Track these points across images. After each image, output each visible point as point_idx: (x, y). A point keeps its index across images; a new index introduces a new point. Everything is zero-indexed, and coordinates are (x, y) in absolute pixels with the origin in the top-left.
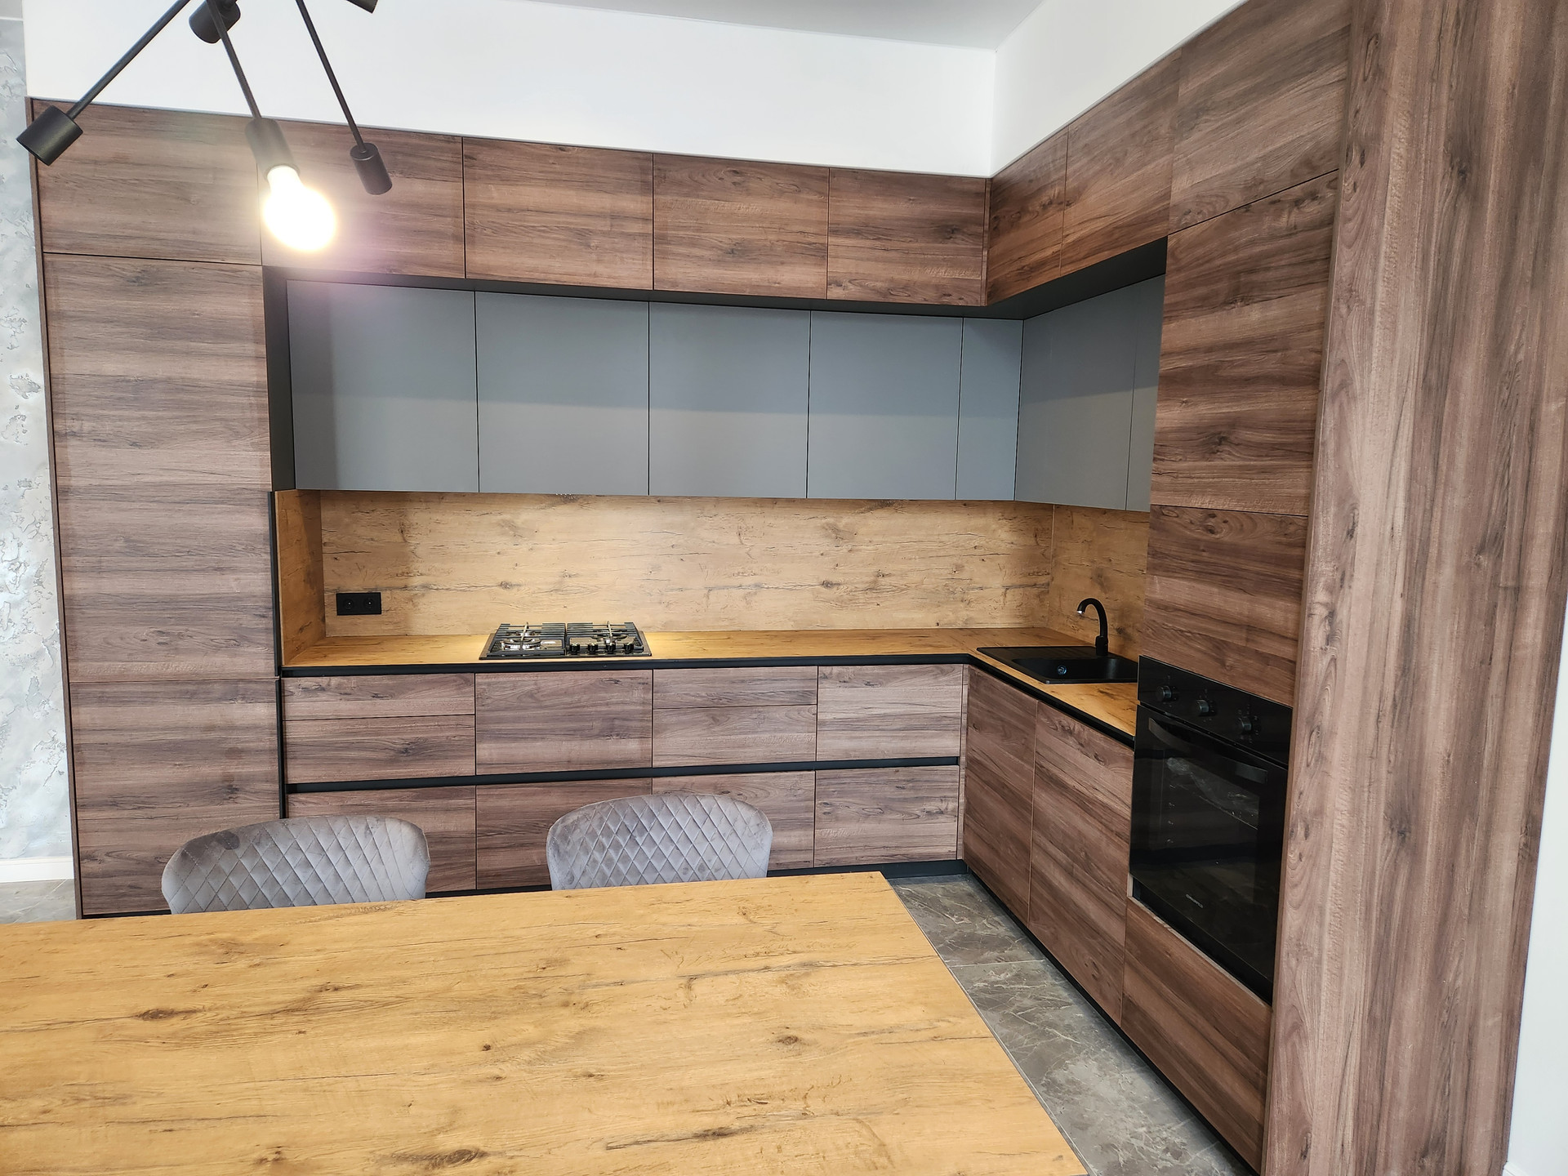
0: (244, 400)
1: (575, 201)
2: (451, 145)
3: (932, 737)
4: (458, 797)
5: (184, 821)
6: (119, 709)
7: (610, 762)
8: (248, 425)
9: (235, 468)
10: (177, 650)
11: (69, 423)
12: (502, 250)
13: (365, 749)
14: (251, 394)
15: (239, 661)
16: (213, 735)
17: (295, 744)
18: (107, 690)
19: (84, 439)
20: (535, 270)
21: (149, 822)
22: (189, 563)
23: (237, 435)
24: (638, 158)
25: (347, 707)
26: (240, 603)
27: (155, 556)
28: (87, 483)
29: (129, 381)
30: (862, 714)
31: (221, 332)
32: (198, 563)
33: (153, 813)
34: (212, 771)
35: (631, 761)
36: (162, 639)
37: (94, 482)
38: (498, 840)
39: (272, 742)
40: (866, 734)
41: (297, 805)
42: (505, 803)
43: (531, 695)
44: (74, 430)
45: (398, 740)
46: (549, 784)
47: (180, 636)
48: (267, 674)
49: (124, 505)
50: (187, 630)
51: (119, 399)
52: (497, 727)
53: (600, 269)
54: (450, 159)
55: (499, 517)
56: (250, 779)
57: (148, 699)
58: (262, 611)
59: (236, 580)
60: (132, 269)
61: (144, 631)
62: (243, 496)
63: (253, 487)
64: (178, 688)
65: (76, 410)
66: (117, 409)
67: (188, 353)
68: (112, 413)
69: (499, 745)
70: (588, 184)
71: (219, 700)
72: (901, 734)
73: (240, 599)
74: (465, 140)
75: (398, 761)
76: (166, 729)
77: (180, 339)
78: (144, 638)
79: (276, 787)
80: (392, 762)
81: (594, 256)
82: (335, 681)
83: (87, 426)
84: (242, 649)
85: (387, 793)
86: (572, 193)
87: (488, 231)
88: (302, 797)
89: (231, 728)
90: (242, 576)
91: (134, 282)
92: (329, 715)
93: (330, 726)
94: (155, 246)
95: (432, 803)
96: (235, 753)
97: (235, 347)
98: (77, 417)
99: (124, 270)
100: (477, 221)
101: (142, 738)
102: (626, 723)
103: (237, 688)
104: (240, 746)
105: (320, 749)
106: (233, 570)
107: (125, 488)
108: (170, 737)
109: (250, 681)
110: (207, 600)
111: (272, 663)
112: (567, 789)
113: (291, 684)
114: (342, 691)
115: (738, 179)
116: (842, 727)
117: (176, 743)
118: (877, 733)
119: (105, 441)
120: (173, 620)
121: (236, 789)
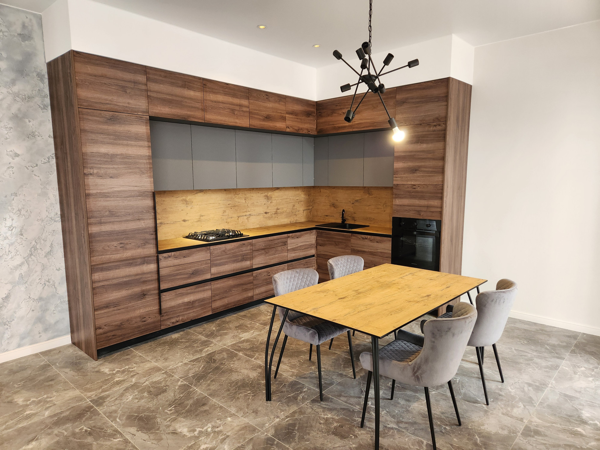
0: (145, 161)
1: (231, 100)
2: (200, 81)
3: (310, 250)
4: (207, 286)
5: (130, 308)
6: (108, 272)
7: (243, 269)
8: (146, 169)
9: (143, 184)
10: (126, 249)
11: (89, 170)
12: (214, 114)
13: (182, 275)
14: (147, 159)
15: (145, 250)
16: (138, 277)
17: (162, 276)
18: (104, 266)
19: (94, 176)
20: (222, 120)
21: (118, 311)
22: (129, 218)
23: (143, 173)
24: (245, 89)
25: (177, 262)
26: (145, 231)
27: (118, 216)
28: (96, 192)
29: (109, 155)
30: (296, 246)
31: (137, 138)
32: (132, 218)
33: (119, 308)
34: (137, 290)
35: (248, 267)
36: (122, 245)
37: (99, 191)
38: (217, 298)
39: (155, 276)
40: (297, 251)
41: (163, 297)
42: (218, 286)
43: (224, 251)
44: (91, 173)
45: (190, 270)
46: (229, 278)
47: (127, 244)
48: (154, 254)
49: (108, 199)
50: (129, 242)
51: (106, 161)
52: (216, 262)
53: (237, 121)
54: (200, 85)
55: (182, 198)
56: (149, 290)
57: (117, 267)
58: (152, 233)
59: (144, 222)
60: (109, 115)
61: (115, 243)
62: (145, 194)
63: (148, 191)
64: (127, 262)
65: (91, 165)
66: (105, 165)
67: (127, 145)
68: (104, 166)
69: (217, 268)
70: (234, 96)
71: (140, 265)
72: (304, 250)
73: (145, 229)
74: (204, 79)
75: (191, 277)
76: (123, 277)
77: (125, 140)
78: (115, 246)
79: (157, 292)
80: (189, 278)
81: (236, 117)
82: (173, 253)
83: (95, 171)
84: (146, 246)
85: (188, 288)
86: (230, 98)
87: (210, 108)
88: (165, 294)
89: (144, 274)
90: (145, 221)
91: (109, 120)
92: (172, 265)
93: (172, 269)
94: (116, 107)
95: (200, 289)
96: (145, 282)
97: (141, 143)
98: (92, 168)
99: (106, 115)
100: (207, 105)
101: (115, 281)
102: (247, 256)
103: (144, 260)
104: (146, 279)
105: (170, 276)
106: (143, 219)
107: (108, 193)
108: (125, 280)
109: (149, 257)
110: (135, 230)
111: (155, 250)
112: (233, 279)
113: (161, 256)
114: (175, 257)
115: (267, 97)
116: (292, 250)
117: (126, 281)
118: (299, 251)
119: (101, 176)
120: (125, 238)
121: (145, 294)
